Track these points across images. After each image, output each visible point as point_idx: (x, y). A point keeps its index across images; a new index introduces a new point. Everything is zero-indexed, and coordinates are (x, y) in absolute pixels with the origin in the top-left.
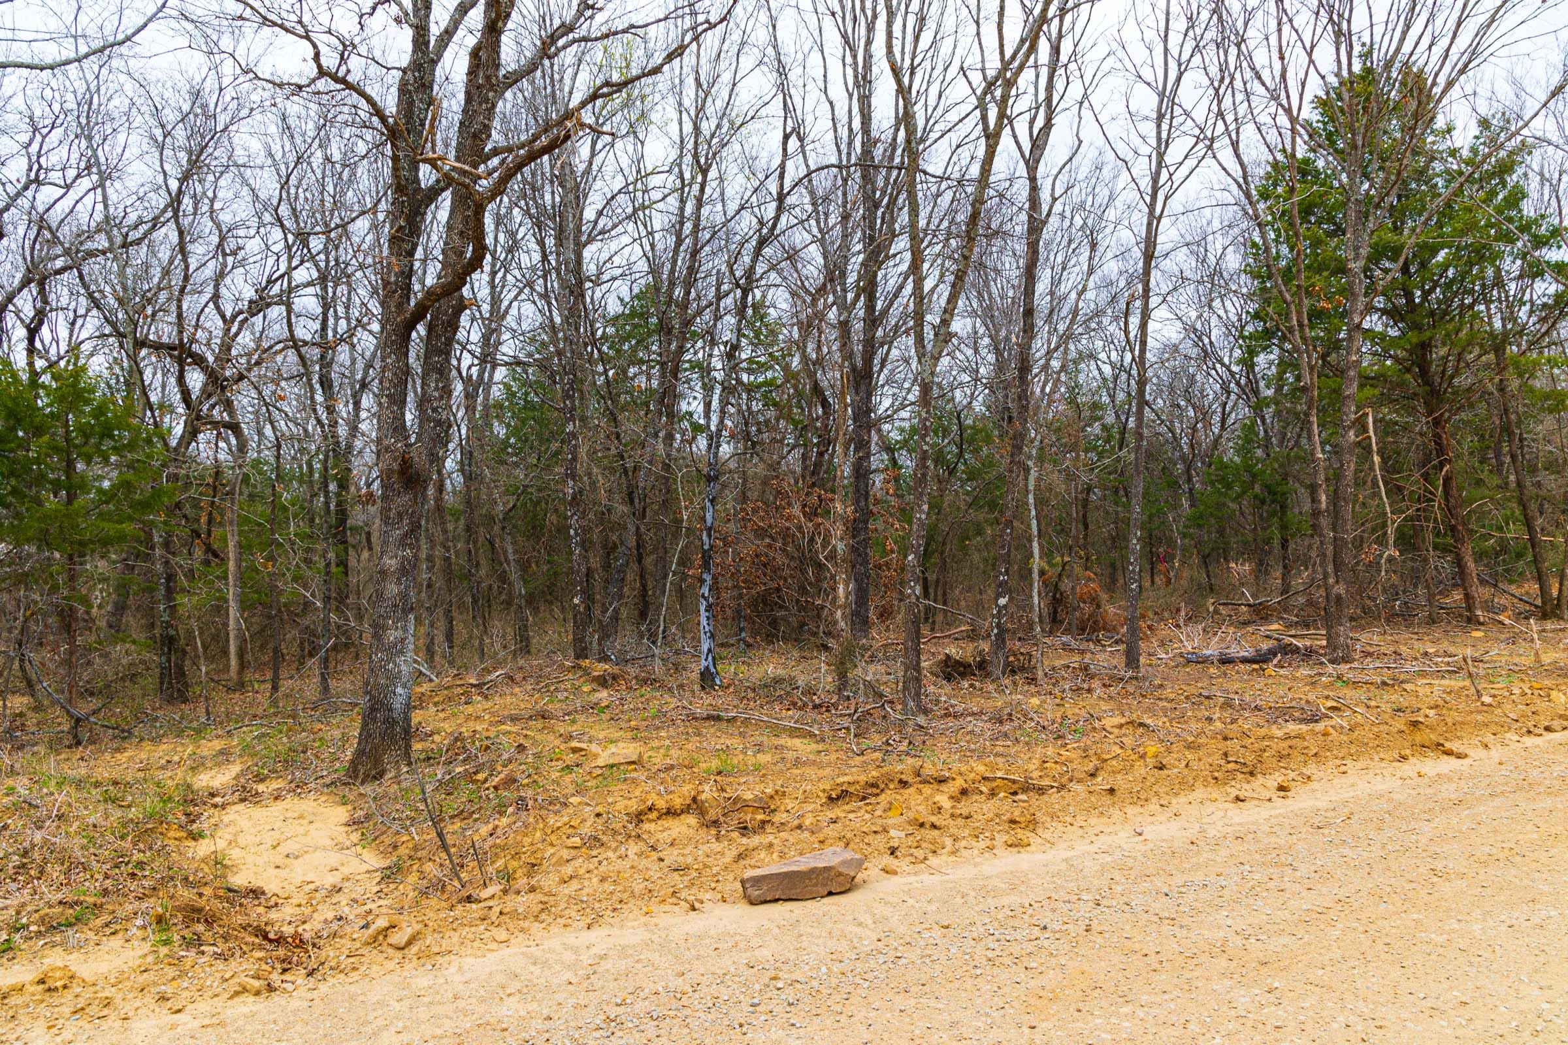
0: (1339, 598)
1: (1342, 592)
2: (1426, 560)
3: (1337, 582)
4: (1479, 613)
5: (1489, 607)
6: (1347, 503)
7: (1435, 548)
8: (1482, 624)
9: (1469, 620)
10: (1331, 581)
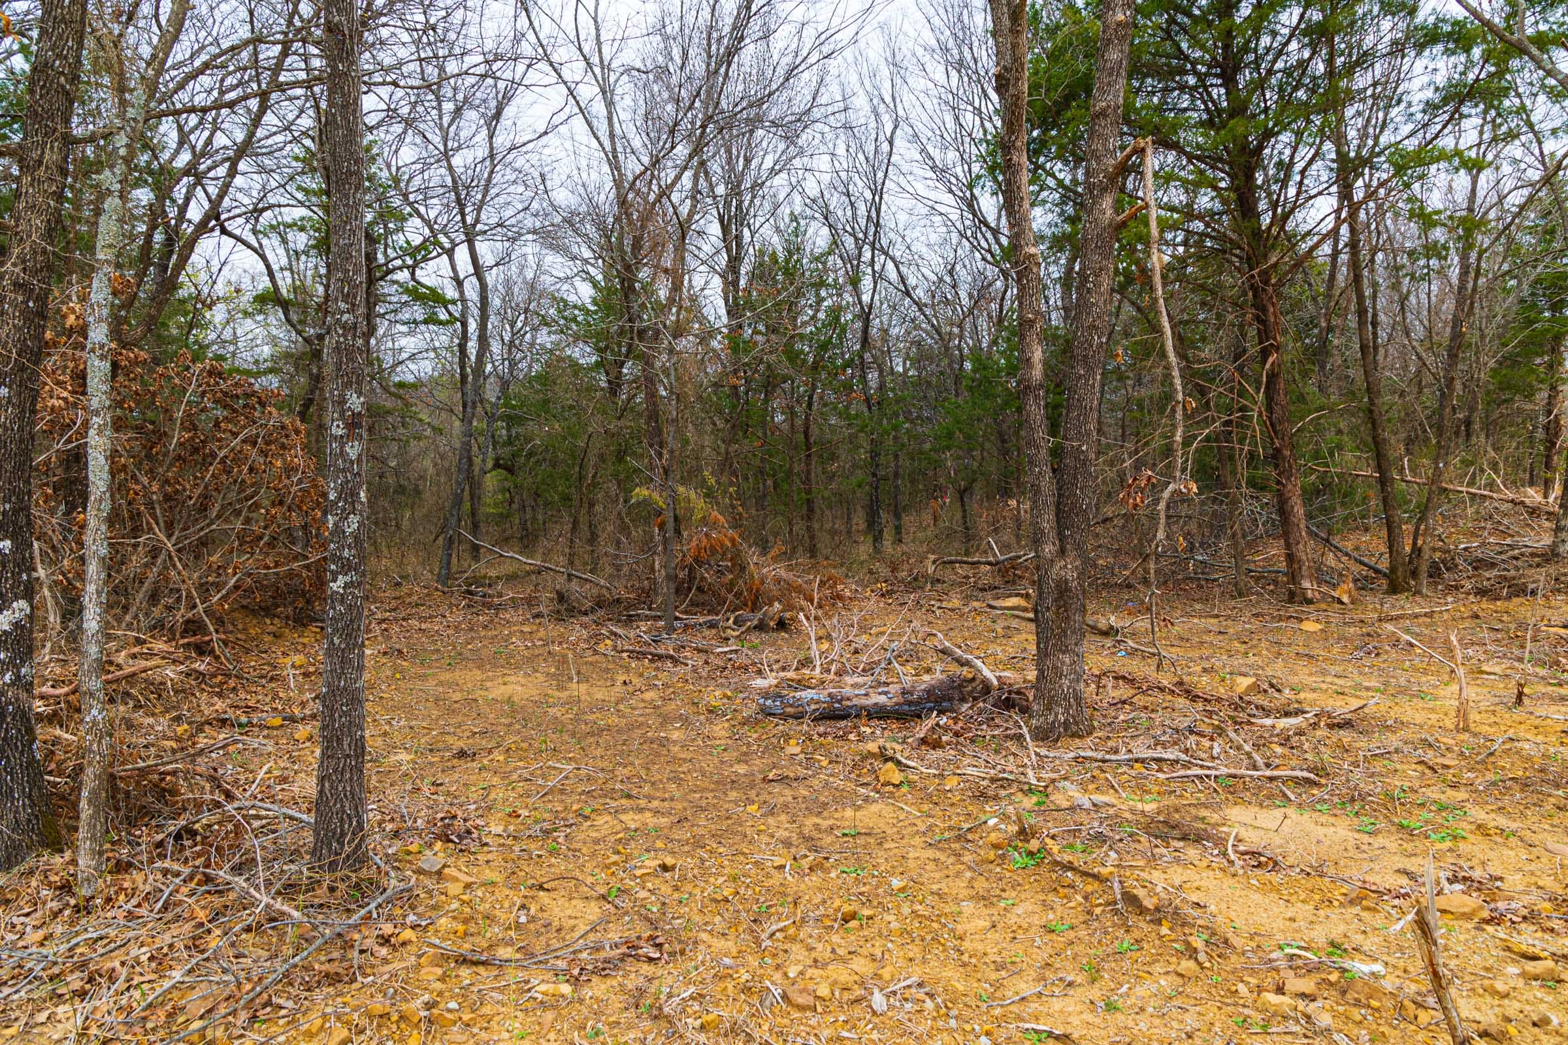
0: (1063, 589)
1: (1071, 575)
2: (1234, 502)
3: (1062, 552)
4: (1306, 584)
5: (1321, 575)
6: (1090, 370)
7: (1252, 483)
8: (1310, 602)
9: (1292, 597)
10: (1048, 549)
